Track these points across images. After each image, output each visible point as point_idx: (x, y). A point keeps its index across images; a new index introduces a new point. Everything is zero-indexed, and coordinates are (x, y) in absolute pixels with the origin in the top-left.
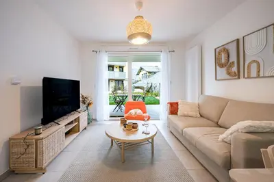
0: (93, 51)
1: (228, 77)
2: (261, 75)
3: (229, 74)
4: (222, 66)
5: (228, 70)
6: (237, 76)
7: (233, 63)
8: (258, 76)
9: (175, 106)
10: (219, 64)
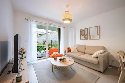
0: (26, 19)
1: (85, 39)
2: (94, 39)
3: (85, 38)
4: (82, 35)
5: (85, 37)
6: (87, 39)
7: (86, 35)
8: (93, 39)
9: (69, 49)
10: (82, 34)
